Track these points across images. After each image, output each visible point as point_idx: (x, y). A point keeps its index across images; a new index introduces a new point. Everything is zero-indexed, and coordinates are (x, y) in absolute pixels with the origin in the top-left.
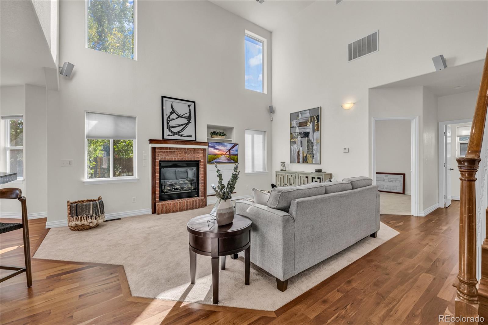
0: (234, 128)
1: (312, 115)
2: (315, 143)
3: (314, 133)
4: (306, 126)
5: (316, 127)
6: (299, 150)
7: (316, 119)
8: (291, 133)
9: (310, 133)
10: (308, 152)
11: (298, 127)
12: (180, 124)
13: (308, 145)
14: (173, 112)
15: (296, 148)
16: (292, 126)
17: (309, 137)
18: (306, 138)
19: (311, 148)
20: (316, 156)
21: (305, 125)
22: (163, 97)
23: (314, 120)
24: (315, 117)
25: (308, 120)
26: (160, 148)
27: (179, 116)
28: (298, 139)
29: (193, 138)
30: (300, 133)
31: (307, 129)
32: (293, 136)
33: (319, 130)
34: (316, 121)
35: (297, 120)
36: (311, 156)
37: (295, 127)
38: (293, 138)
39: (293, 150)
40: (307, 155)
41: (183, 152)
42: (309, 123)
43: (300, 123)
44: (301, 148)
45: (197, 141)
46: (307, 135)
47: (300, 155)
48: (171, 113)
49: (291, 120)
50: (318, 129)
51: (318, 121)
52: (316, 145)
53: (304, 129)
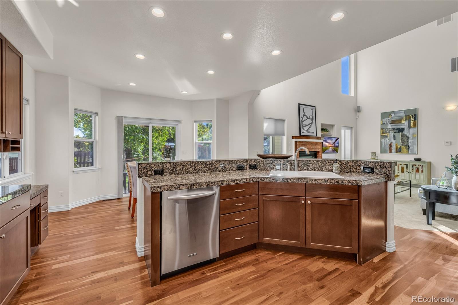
0: (335, 126)
1: (407, 115)
2: (411, 137)
3: (410, 129)
4: (401, 123)
5: (412, 124)
6: (392, 143)
7: (413, 118)
8: (382, 129)
9: (405, 129)
10: (402, 144)
11: (391, 124)
12: (308, 123)
13: (402, 139)
14: (304, 115)
15: (388, 141)
16: (383, 123)
17: (404, 132)
18: (401, 133)
19: (407, 141)
20: (412, 148)
21: (399, 122)
22: (299, 104)
23: (410, 119)
24: (411, 116)
25: (403, 119)
26: (299, 142)
27: (308, 118)
28: (390, 134)
29: (315, 134)
30: (392, 129)
31: (401, 125)
32: (384, 131)
33: (416, 127)
34: (413, 119)
35: (389, 118)
36: (406, 148)
37: (387, 124)
38: (385, 133)
39: (384, 143)
40: (401, 147)
41: (310, 145)
42: (404, 121)
43: (392, 121)
44: (394, 141)
45: (317, 136)
46: (401, 130)
47: (393, 147)
48: (304, 116)
49: (382, 118)
50: (415, 125)
51: (415, 119)
52: (412, 139)
53: (398, 126)
